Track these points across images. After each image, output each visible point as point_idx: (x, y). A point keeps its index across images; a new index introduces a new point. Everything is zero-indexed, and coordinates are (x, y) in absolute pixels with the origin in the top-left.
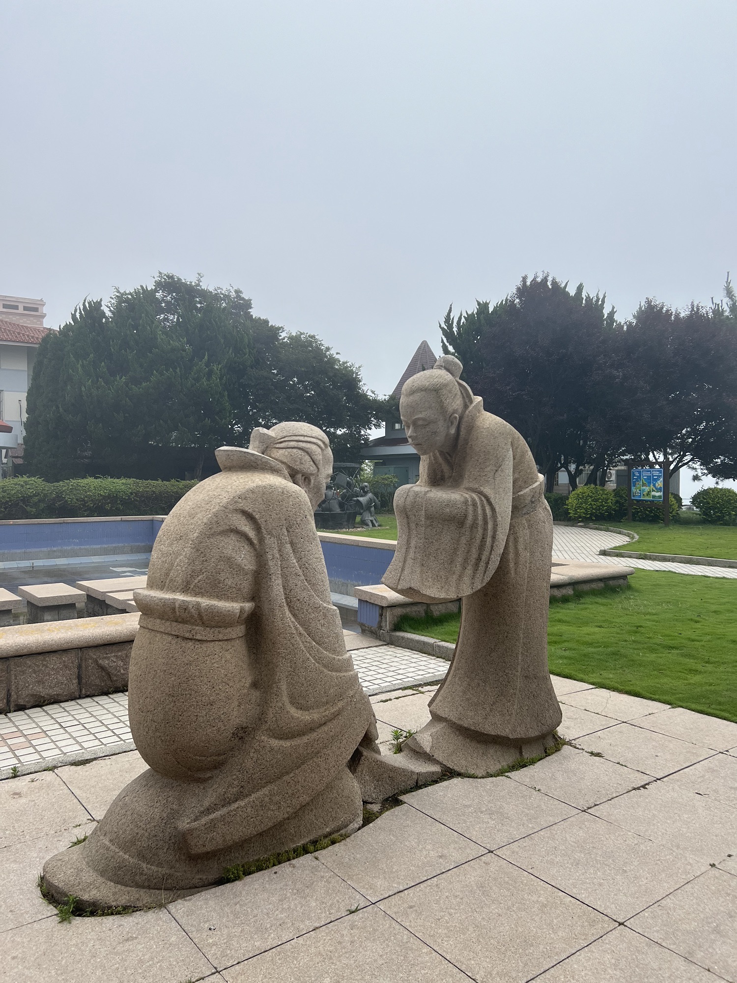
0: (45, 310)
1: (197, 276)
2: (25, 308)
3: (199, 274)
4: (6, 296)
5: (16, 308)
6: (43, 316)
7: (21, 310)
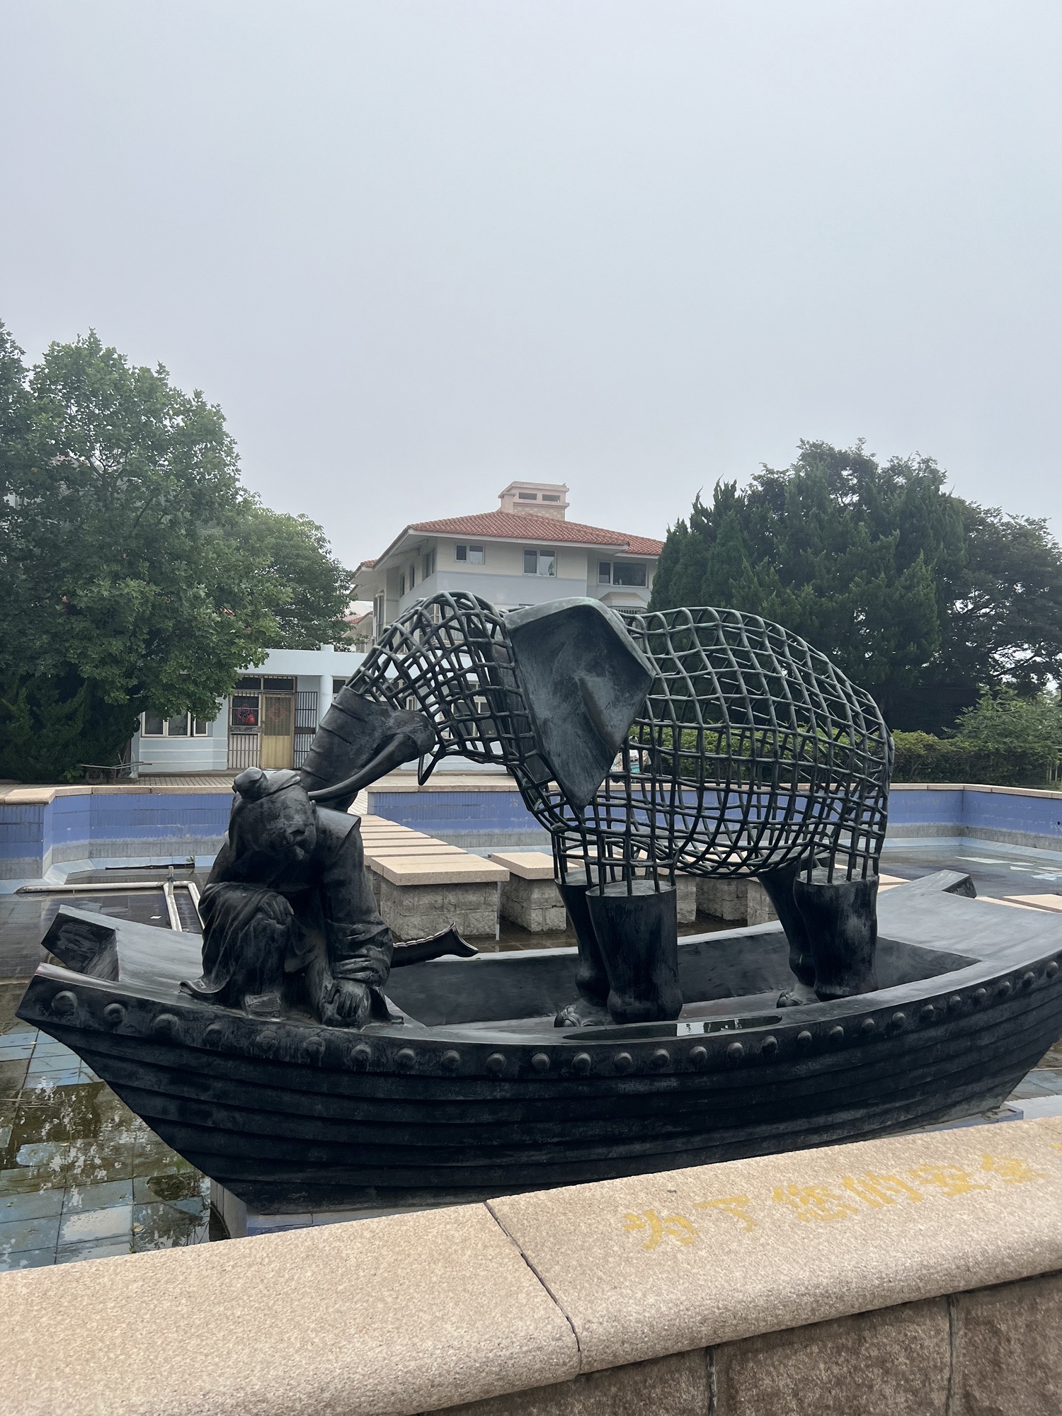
0: (568, 498)
1: (858, 442)
2: (545, 498)
3: (860, 440)
4: (524, 483)
5: (534, 497)
6: (564, 507)
7: (539, 501)
